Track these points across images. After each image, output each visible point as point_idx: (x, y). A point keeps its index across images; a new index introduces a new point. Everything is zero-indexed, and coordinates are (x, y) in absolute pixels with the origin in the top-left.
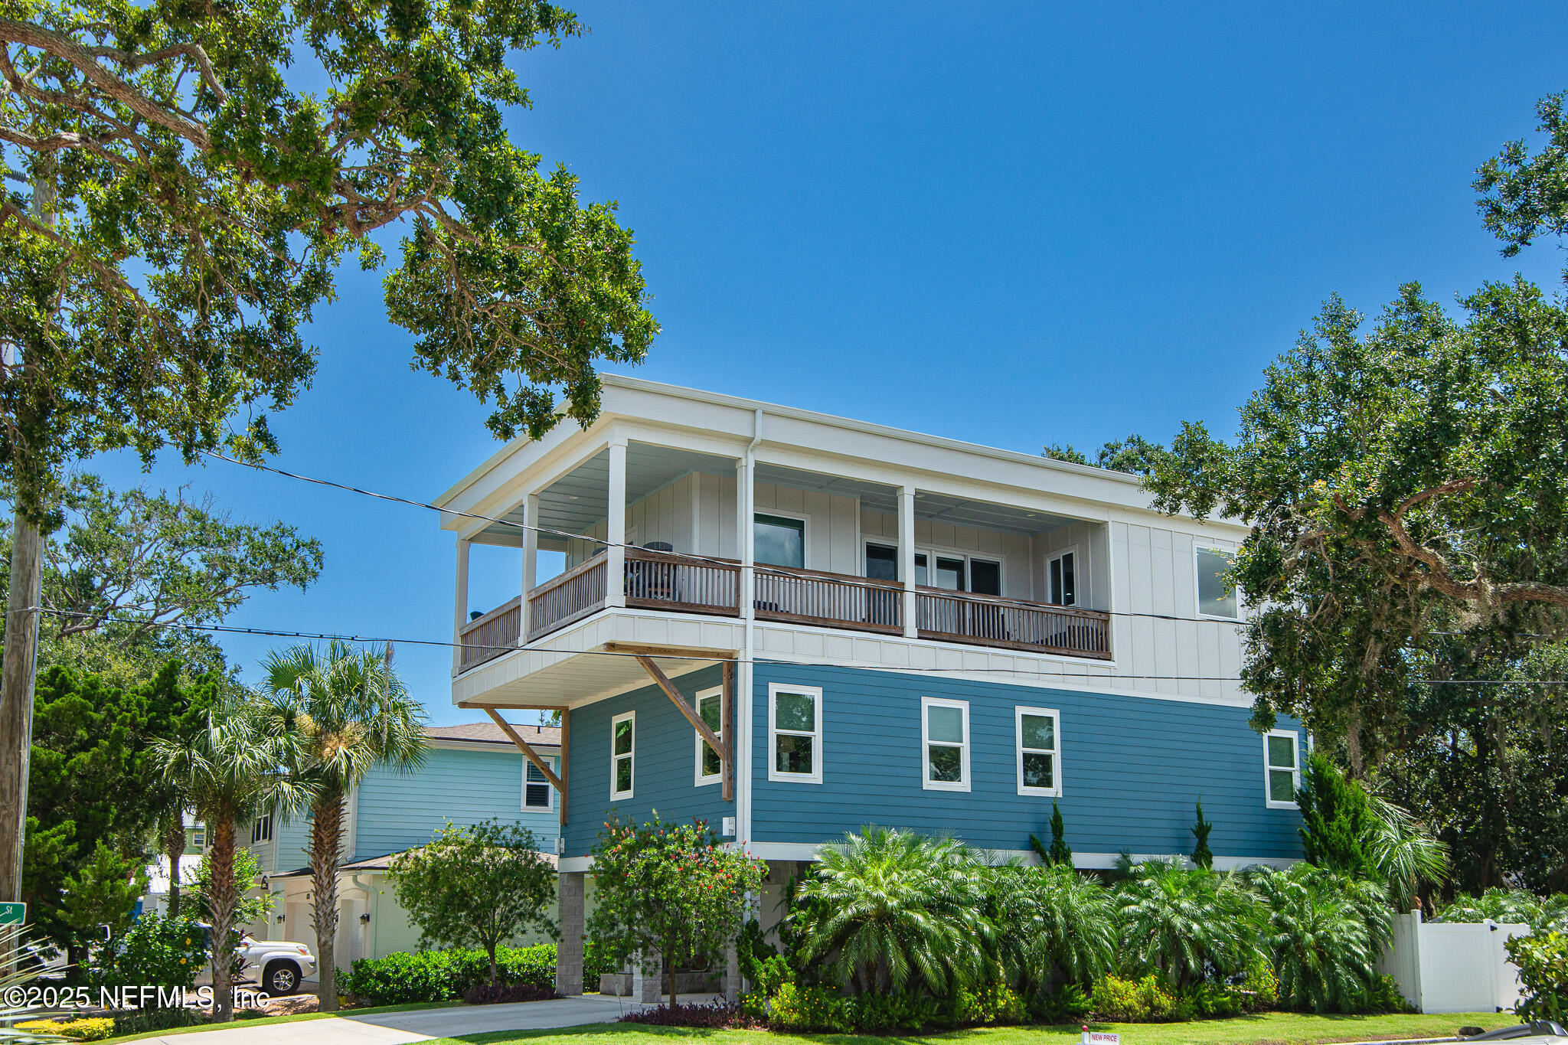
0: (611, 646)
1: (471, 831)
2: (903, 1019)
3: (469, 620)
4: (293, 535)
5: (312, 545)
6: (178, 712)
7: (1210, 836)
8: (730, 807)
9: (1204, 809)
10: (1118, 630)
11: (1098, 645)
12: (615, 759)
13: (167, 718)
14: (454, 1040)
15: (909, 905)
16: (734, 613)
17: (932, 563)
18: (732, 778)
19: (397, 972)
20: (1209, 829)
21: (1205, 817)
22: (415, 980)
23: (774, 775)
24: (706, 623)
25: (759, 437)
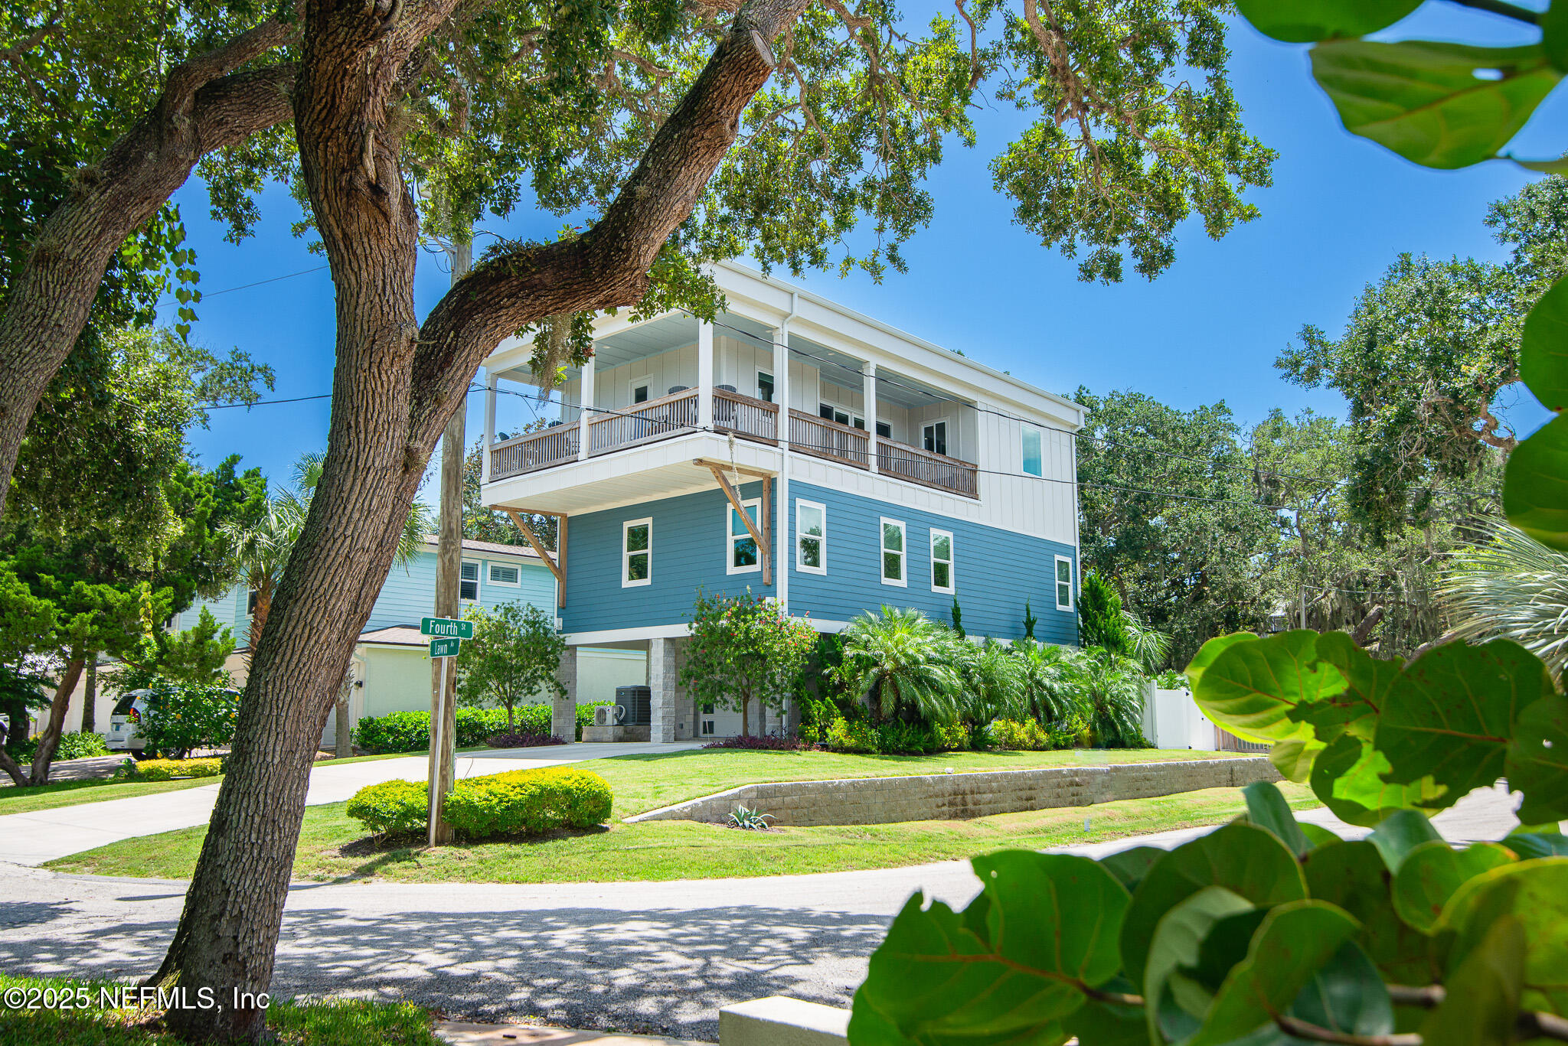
0: (700, 462)
1: (496, 610)
2: (910, 744)
3: (498, 440)
4: (248, 361)
5: (264, 370)
6: (241, 500)
7: (1035, 627)
8: (771, 588)
9: (1031, 609)
10: (982, 479)
11: (971, 491)
12: (626, 555)
13: (230, 504)
14: (605, 761)
15: (930, 660)
16: (774, 443)
17: (851, 423)
18: (773, 568)
19: (403, 727)
20: (1034, 622)
21: (1032, 615)
22: (419, 734)
23: (802, 568)
24: (761, 449)
25: (796, 312)
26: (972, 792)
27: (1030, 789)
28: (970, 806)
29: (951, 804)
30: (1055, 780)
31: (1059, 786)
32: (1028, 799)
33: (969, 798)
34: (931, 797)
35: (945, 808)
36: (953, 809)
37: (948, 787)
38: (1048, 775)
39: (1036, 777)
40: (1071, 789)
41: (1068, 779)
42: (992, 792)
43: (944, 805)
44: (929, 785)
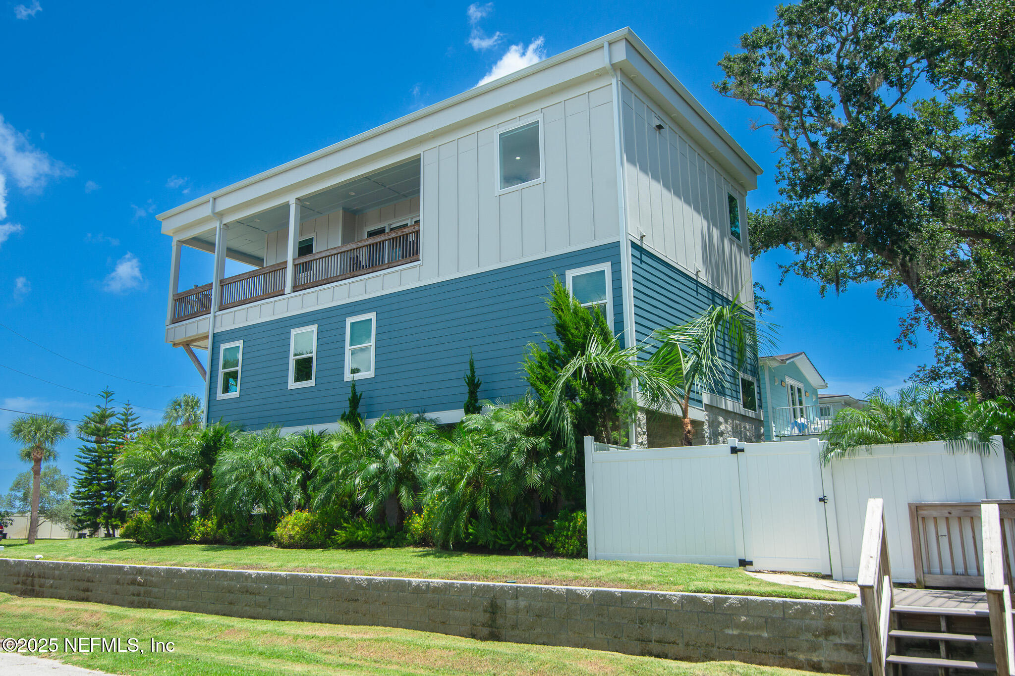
0: (174, 345)
23: (220, 397)
26: (40, 577)
27: (88, 581)
28: (37, 588)
29: (24, 583)
30: (114, 576)
31: (118, 582)
32: (87, 590)
33: (36, 580)
34: (11, 575)
35: (19, 586)
36: (24, 587)
37: (23, 570)
38: (107, 570)
39: (95, 570)
40: (132, 588)
41: (131, 577)
42: (54, 578)
43: (18, 583)
44: (12, 566)
